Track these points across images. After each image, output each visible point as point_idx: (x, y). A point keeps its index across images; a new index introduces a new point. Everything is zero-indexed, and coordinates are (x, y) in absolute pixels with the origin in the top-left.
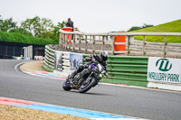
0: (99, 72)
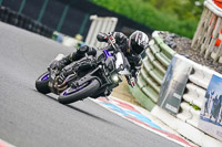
0: (113, 70)
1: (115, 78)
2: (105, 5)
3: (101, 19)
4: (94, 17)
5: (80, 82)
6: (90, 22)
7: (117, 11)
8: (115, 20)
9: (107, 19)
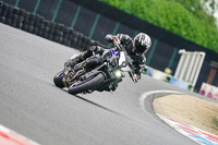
1: (118, 74)
2: (193, 40)
3: (189, 53)
4: (182, 51)
5: (87, 75)
6: (179, 56)
7: (205, 45)
8: (203, 54)
9: (196, 53)
